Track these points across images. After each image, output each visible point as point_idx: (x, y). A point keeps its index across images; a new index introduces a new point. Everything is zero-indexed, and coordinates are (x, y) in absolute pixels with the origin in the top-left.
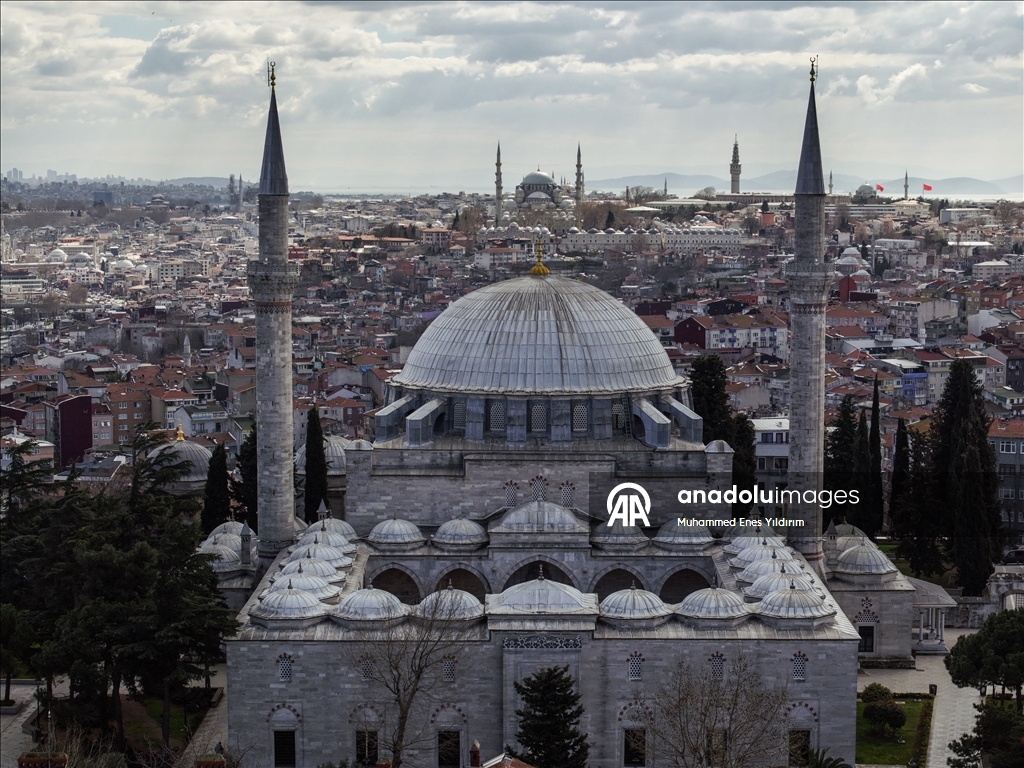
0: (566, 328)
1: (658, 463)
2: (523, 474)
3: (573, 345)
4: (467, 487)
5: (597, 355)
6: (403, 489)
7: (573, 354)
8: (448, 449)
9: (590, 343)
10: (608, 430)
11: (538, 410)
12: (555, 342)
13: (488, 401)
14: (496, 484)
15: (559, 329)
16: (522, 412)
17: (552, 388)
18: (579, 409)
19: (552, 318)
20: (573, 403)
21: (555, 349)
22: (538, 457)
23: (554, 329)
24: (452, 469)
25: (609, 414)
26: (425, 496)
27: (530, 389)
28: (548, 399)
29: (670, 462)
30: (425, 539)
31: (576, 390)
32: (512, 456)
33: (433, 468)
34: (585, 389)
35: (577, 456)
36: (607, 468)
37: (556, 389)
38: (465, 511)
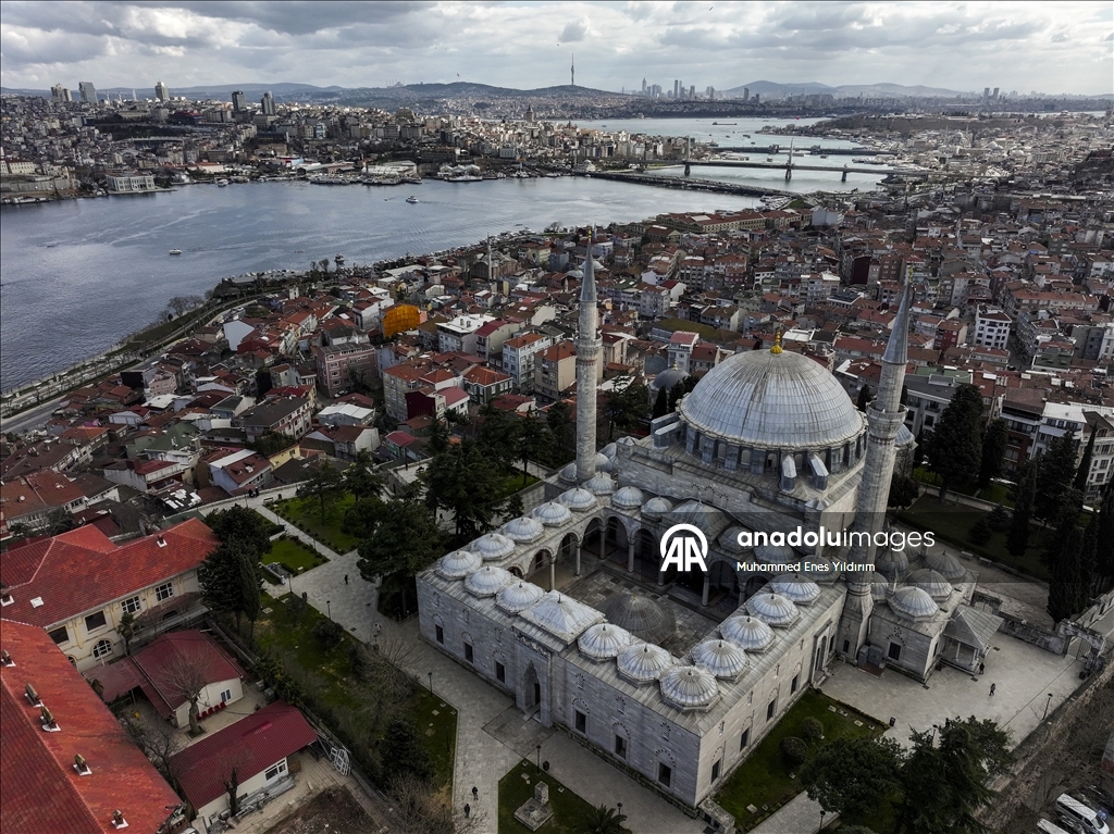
0: (756, 399)
1: (780, 499)
2: (703, 483)
3: (756, 410)
4: (674, 480)
5: (770, 420)
6: (644, 470)
7: (754, 417)
8: (672, 454)
9: (768, 411)
10: (761, 469)
11: (721, 446)
12: (746, 407)
13: (698, 434)
14: (688, 483)
15: (752, 399)
16: (711, 446)
17: (732, 436)
18: (745, 452)
19: (752, 390)
20: (741, 448)
21: (744, 411)
22: (712, 474)
23: (749, 398)
24: (668, 467)
25: (762, 459)
26: (654, 477)
27: (720, 433)
28: (726, 443)
29: (787, 501)
30: (639, 504)
31: (747, 440)
32: (698, 471)
33: (661, 463)
34: (753, 441)
35: (733, 482)
36: (747, 495)
37: (736, 437)
38: (672, 492)
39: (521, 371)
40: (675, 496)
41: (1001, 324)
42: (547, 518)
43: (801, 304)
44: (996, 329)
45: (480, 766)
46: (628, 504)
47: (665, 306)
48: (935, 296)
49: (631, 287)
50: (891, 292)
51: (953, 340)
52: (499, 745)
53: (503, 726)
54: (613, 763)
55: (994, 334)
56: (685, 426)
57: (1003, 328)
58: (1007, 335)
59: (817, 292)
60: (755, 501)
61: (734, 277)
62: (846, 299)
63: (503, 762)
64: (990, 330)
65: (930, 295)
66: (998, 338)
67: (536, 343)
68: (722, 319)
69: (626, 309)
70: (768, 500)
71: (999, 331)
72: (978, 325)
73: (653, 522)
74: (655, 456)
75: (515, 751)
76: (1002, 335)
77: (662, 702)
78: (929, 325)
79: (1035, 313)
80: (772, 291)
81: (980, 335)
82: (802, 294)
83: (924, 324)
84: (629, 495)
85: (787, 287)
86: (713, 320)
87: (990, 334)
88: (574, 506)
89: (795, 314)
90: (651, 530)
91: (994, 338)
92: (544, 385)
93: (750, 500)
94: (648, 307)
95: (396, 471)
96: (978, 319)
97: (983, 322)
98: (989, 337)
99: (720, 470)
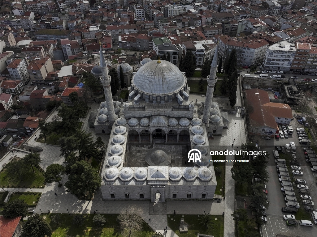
0: (164, 81)
1: (180, 107)
2: (156, 110)
3: (165, 84)
4: (146, 112)
5: (170, 86)
6: (134, 112)
7: (165, 86)
8: (142, 105)
9: (168, 83)
10: (171, 100)
11: (158, 98)
12: (162, 84)
13: (149, 96)
14: (151, 111)
15: (163, 81)
16: (156, 99)
17: (161, 94)
19: (161, 78)
20: (165, 97)
21: (162, 85)
22: (159, 106)
23: (162, 81)
24: (144, 108)
25: (171, 98)
26: (138, 113)
27: (157, 94)
28: (160, 96)
29: (182, 107)
30: (138, 123)
31: (166, 94)
32: (154, 107)
33: (140, 108)
34: (167, 93)
35: (166, 107)
36: (171, 109)
37: (162, 94)
38: (145, 115)
39: (21, 76)
40: (147, 116)
41: (142, 10)
42: (120, 142)
43: (82, 14)
44: (141, 12)
45: (159, 225)
46: (135, 124)
47: (32, 24)
48: (120, 3)
49: (14, 18)
50: (107, 4)
51: (133, 18)
52: (158, 216)
53: (153, 210)
54: (187, 200)
55: (141, 13)
56: (142, 94)
57: (143, 11)
58: (144, 13)
59: (84, 8)
60: (174, 110)
61: (52, 7)
62: (95, 10)
63: (163, 220)
64: (140, 12)
65: (118, 3)
66: (142, 14)
67: (20, 63)
68: (59, 25)
69: (18, 29)
70: (177, 108)
71: (142, 12)
72: (136, 11)
73: (146, 127)
74: (137, 106)
75: (163, 214)
76: (143, 13)
77: (202, 182)
78: (125, 15)
79: (148, 5)
80: (69, 10)
81: (138, 14)
82: (79, 9)
83: (123, 14)
84: (134, 121)
85: (73, 8)
86: (56, 27)
87: (140, 13)
88: (122, 133)
89: (82, 18)
90: (147, 129)
91: (141, 14)
92: (36, 79)
93: (173, 110)
94: (25, 25)
95: (27, 144)
96: (136, 10)
97: (137, 10)
98: (140, 14)
99: (160, 104)
